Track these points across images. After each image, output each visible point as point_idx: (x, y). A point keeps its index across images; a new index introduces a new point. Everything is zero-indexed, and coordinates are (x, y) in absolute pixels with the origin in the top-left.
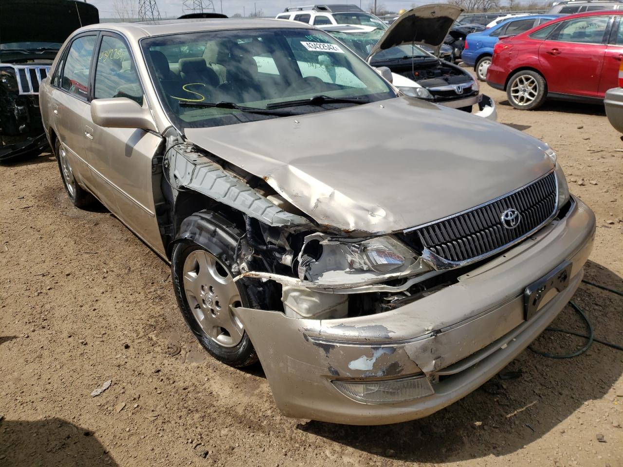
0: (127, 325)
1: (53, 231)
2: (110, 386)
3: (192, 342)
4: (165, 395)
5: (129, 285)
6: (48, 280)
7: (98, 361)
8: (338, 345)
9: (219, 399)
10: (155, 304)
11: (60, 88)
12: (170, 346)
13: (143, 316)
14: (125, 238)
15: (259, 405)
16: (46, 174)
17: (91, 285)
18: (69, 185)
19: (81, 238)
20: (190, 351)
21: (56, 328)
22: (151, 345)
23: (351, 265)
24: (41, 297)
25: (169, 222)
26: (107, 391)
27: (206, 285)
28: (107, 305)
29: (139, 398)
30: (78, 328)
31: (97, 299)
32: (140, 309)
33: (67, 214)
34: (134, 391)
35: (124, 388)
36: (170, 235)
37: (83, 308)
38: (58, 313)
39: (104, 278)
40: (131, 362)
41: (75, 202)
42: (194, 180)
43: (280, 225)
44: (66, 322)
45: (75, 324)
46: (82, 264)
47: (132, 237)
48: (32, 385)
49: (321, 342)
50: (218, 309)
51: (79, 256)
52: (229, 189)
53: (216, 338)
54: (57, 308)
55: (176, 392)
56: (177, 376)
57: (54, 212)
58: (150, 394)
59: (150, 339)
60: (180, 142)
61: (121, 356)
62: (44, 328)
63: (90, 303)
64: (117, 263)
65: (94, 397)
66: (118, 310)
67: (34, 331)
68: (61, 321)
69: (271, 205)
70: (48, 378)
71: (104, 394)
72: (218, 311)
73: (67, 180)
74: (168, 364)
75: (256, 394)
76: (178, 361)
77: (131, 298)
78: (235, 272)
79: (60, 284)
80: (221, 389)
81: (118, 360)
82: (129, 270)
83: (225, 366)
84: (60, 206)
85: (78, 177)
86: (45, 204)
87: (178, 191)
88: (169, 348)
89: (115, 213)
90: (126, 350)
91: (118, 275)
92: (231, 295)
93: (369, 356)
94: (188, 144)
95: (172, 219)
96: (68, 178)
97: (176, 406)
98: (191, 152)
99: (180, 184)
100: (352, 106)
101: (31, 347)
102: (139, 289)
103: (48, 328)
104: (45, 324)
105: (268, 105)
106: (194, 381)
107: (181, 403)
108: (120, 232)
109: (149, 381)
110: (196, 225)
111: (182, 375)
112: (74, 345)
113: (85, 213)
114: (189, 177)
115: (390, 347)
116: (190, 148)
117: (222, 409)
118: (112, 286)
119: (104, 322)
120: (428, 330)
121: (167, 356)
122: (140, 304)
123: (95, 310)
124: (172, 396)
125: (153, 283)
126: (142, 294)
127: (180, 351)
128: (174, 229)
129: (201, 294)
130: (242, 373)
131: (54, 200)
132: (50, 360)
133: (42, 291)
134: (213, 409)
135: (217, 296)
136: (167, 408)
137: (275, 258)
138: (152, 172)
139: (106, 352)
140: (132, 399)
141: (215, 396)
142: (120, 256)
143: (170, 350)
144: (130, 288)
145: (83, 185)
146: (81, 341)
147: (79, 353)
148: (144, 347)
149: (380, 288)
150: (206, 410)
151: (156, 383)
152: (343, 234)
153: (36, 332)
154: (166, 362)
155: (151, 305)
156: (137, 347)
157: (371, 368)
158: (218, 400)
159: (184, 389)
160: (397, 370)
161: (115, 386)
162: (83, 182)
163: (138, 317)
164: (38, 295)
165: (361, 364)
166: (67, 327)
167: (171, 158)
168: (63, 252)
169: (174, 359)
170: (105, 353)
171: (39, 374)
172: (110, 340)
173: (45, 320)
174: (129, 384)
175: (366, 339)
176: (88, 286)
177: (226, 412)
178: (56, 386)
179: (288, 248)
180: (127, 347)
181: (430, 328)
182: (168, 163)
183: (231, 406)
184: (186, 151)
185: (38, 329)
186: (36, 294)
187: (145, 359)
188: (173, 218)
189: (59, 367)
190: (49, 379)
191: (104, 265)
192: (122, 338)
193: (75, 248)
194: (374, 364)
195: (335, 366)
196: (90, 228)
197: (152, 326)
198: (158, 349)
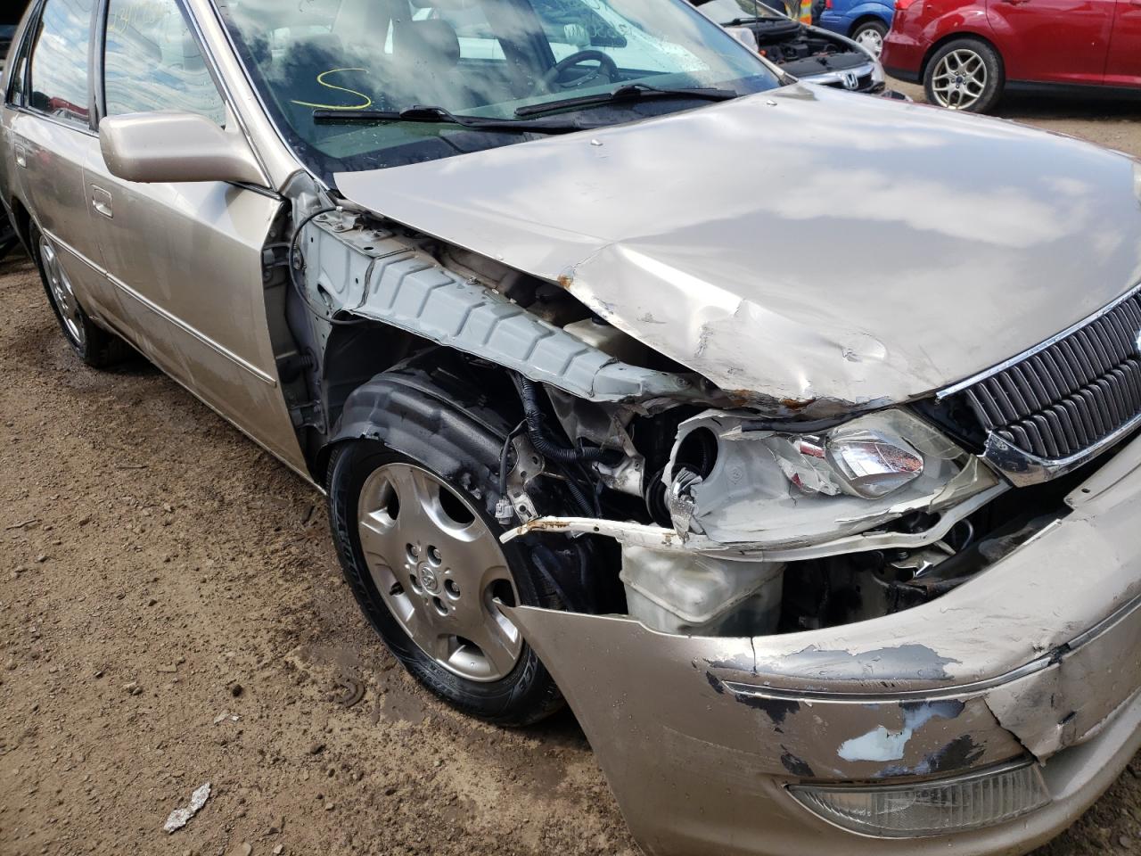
0: (232, 635)
1: (42, 423)
2: (209, 798)
3: (388, 668)
4: (345, 813)
5: (224, 537)
6: (38, 540)
7: (174, 734)
8: (807, 701)
9: (476, 813)
10: (289, 577)
11: (27, 108)
12: (338, 682)
13: (266, 611)
14: (205, 429)
15: (575, 823)
16: (20, 299)
17: (138, 543)
18: (70, 321)
19: (107, 436)
20: (387, 691)
21: (66, 655)
22: (295, 682)
23: (794, 484)
24: (24, 581)
25: (310, 396)
26: (201, 813)
27: (419, 544)
28: (182, 588)
29: (283, 827)
30: (119, 654)
31: (157, 575)
32: (256, 594)
33: (71, 384)
34: (270, 808)
35: (243, 802)
36: (315, 425)
37: (125, 602)
38: (69, 617)
39: (168, 524)
40: (252, 733)
41: (86, 356)
42: (371, 296)
43: (616, 398)
44: (88, 639)
45: (110, 643)
46: (114, 495)
47: (218, 425)
48: (21, 810)
49: (758, 694)
50: (453, 598)
51: (106, 476)
52: (467, 315)
53: (446, 660)
54: (64, 605)
55: (370, 803)
56: (366, 759)
57: (42, 380)
58: (307, 812)
59: (291, 668)
60: (325, 207)
61: (226, 718)
62: (35, 657)
63: (140, 589)
64: (192, 488)
65: (172, 833)
66: (207, 602)
67: (12, 668)
68: (77, 638)
69: (584, 347)
70: (57, 789)
71: (197, 822)
72: (452, 603)
73: (64, 311)
74: (342, 730)
75: (562, 793)
76: (363, 718)
77: (234, 568)
78: (504, 519)
79: (67, 545)
80: (477, 785)
81: (222, 728)
82: (222, 501)
83: (475, 724)
84: (53, 367)
85: (87, 303)
86: (20, 365)
87: (332, 323)
88: (336, 687)
89: (176, 375)
90: (237, 699)
91: (199, 516)
92: (486, 565)
93: (895, 726)
94: (348, 210)
95: (317, 389)
96: (65, 307)
97: (377, 841)
98: (355, 228)
99: (336, 309)
100: (700, 106)
101: (11, 708)
102: (249, 546)
103: (47, 658)
104: (37, 647)
105: (519, 109)
106: (409, 768)
107: (387, 832)
108: (191, 415)
109: (300, 777)
110: (386, 403)
111: (378, 754)
112: (111, 696)
113: (110, 378)
114: (359, 289)
115: (949, 701)
116: (352, 219)
117: (487, 840)
118: (188, 544)
119: (178, 633)
120: (1040, 649)
121: (336, 707)
122: (256, 580)
123: (153, 603)
124: (362, 814)
125: (277, 530)
126: (257, 557)
127: (365, 692)
128: (324, 411)
129: (407, 563)
130: (519, 739)
131: (39, 355)
132: (56, 741)
133: (26, 566)
134: (465, 841)
135: (447, 569)
136: (354, 848)
137: (596, 477)
138: (265, 283)
139: (191, 709)
140: (267, 831)
141: (467, 806)
142: (198, 470)
143: (339, 691)
144: (227, 545)
145: (100, 319)
146: (128, 686)
147: (127, 716)
148: (278, 687)
149: (882, 539)
150: (450, 846)
151: (318, 781)
152: (783, 411)
153: (19, 671)
154: (334, 723)
155: (280, 582)
156: (262, 690)
157: (901, 755)
158: (473, 818)
159: (389, 793)
160: (968, 756)
161: (220, 799)
162: (98, 311)
163: (256, 615)
164: (18, 576)
165: (871, 747)
166: (91, 652)
167: (306, 245)
168: (68, 469)
169: (352, 715)
170: (187, 711)
171: (34, 780)
172: (198, 677)
173: (38, 638)
174: (256, 791)
175: (885, 685)
176: (132, 547)
177: (499, 847)
178: (76, 810)
179: (630, 452)
180: (238, 692)
181: (1045, 643)
182: (299, 258)
183: (509, 831)
184: (342, 228)
185: (22, 661)
186: (13, 574)
187: (284, 719)
188: (320, 386)
189: (81, 759)
190: (59, 792)
191: (164, 494)
192: (225, 669)
193: (95, 459)
194: (908, 745)
195: (800, 752)
196: (123, 411)
197: (290, 633)
198: (310, 691)
